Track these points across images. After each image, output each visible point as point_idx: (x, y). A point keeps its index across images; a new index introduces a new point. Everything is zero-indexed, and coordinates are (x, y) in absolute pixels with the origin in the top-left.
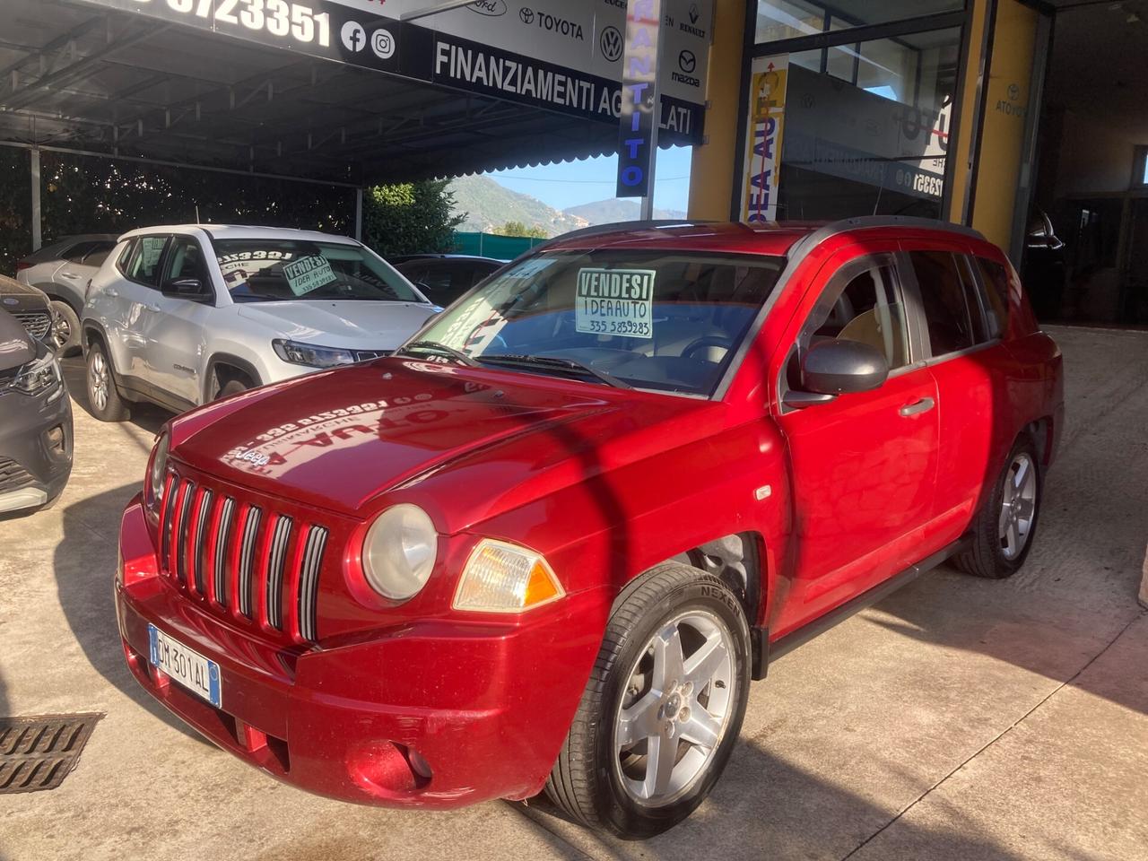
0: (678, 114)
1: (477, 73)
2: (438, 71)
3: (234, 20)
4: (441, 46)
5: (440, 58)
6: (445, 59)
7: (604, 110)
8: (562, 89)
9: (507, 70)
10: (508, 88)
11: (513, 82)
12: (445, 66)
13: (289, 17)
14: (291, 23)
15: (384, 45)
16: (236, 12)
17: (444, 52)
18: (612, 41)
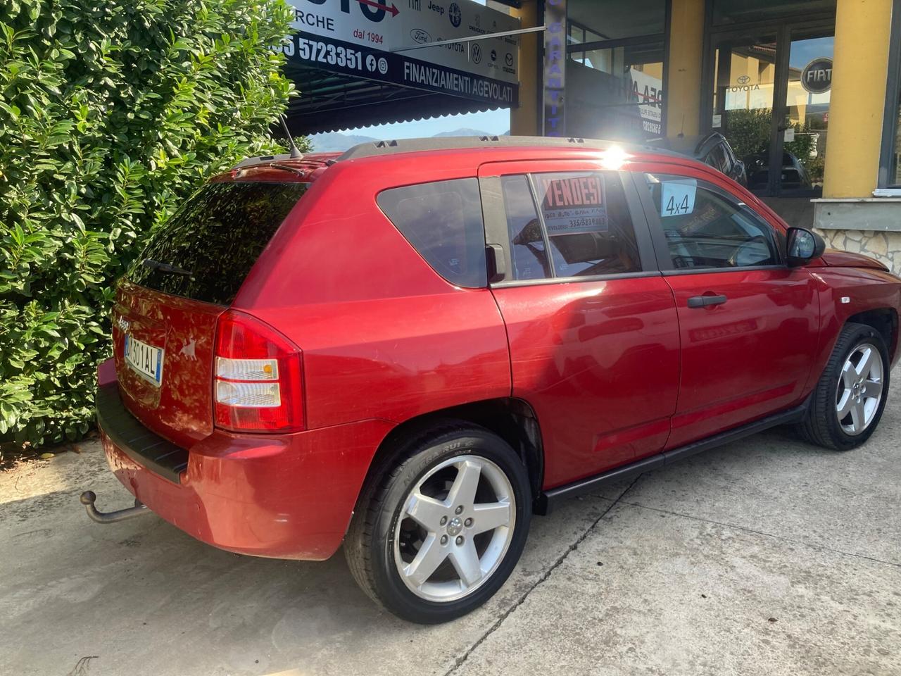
0: (507, 91)
1: (422, 78)
2: (406, 78)
3: (325, 61)
4: (406, 64)
5: (406, 71)
6: (408, 71)
7: (475, 92)
8: (456, 82)
9: (433, 74)
10: (435, 85)
11: (436, 81)
12: (408, 74)
13: (346, 56)
14: (347, 59)
15: (383, 67)
16: (325, 57)
17: (408, 67)
18: (476, 52)
